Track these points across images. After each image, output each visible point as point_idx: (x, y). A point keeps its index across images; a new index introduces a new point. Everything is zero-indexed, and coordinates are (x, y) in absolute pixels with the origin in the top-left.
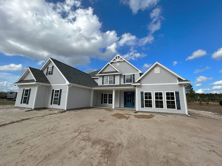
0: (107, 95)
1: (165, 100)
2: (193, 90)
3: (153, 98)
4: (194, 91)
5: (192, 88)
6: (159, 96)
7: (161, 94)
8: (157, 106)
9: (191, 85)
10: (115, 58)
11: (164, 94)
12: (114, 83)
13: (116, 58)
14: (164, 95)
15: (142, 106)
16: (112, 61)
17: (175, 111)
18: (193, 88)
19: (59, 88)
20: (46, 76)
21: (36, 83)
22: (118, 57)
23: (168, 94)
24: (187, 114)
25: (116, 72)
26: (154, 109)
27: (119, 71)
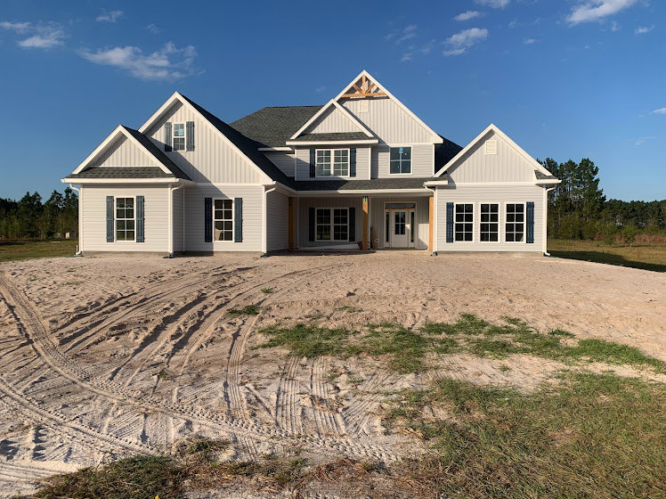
0: (328, 212)
1: (502, 222)
2: (599, 188)
3: (477, 219)
4: (600, 193)
5: (596, 177)
6: (490, 211)
7: (495, 208)
8: (484, 238)
9: (595, 165)
10: (353, 84)
11: (502, 207)
12: (353, 174)
13: (359, 83)
14: (502, 210)
15: (449, 239)
16: (342, 95)
18: (597, 181)
19: (231, 195)
20: (165, 153)
21: (178, 180)
22: (364, 80)
23: (510, 208)
24: (544, 250)
25: (361, 136)
26: (476, 244)
27: (370, 135)
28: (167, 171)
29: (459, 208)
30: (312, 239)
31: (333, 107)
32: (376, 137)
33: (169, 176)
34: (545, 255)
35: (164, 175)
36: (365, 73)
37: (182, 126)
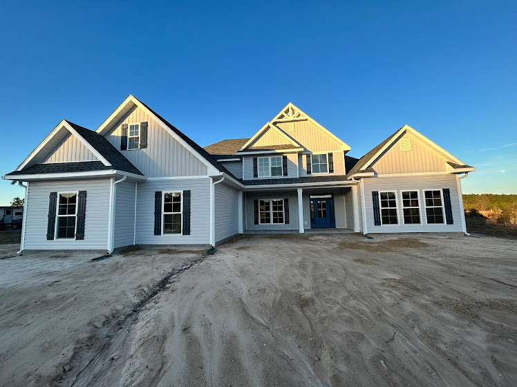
0: (268, 203)
1: (422, 207)
3: (399, 205)
6: (410, 198)
7: (415, 195)
8: (407, 221)
10: (282, 112)
11: (421, 194)
12: (286, 174)
13: (287, 112)
14: (422, 197)
15: (377, 223)
16: (275, 120)
17: (443, 227)
19: (180, 188)
20: (121, 152)
21: (115, 172)
22: (290, 109)
23: (428, 194)
24: (465, 230)
25: (291, 147)
26: (401, 226)
27: (297, 145)
28: (107, 163)
29: (384, 196)
30: (256, 223)
31: (269, 127)
32: (302, 146)
33: (108, 168)
34: (465, 235)
35: (103, 167)
36: (290, 105)
37: (137, 126)
